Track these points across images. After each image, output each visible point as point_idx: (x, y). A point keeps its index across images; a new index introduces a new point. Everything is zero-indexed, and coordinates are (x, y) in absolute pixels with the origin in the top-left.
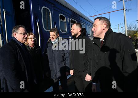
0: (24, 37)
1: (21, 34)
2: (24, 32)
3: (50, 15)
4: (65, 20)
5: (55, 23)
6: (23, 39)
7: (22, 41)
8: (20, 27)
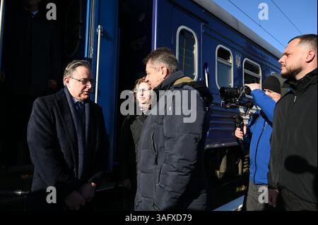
0: (85, 88)
1: (79, 81)
2: (86, 77)
3: (196, 46)
4: (231, 61)
5: (205, 66)
6: (82, 91)
7: (80, 96)
8: (79, 65)
